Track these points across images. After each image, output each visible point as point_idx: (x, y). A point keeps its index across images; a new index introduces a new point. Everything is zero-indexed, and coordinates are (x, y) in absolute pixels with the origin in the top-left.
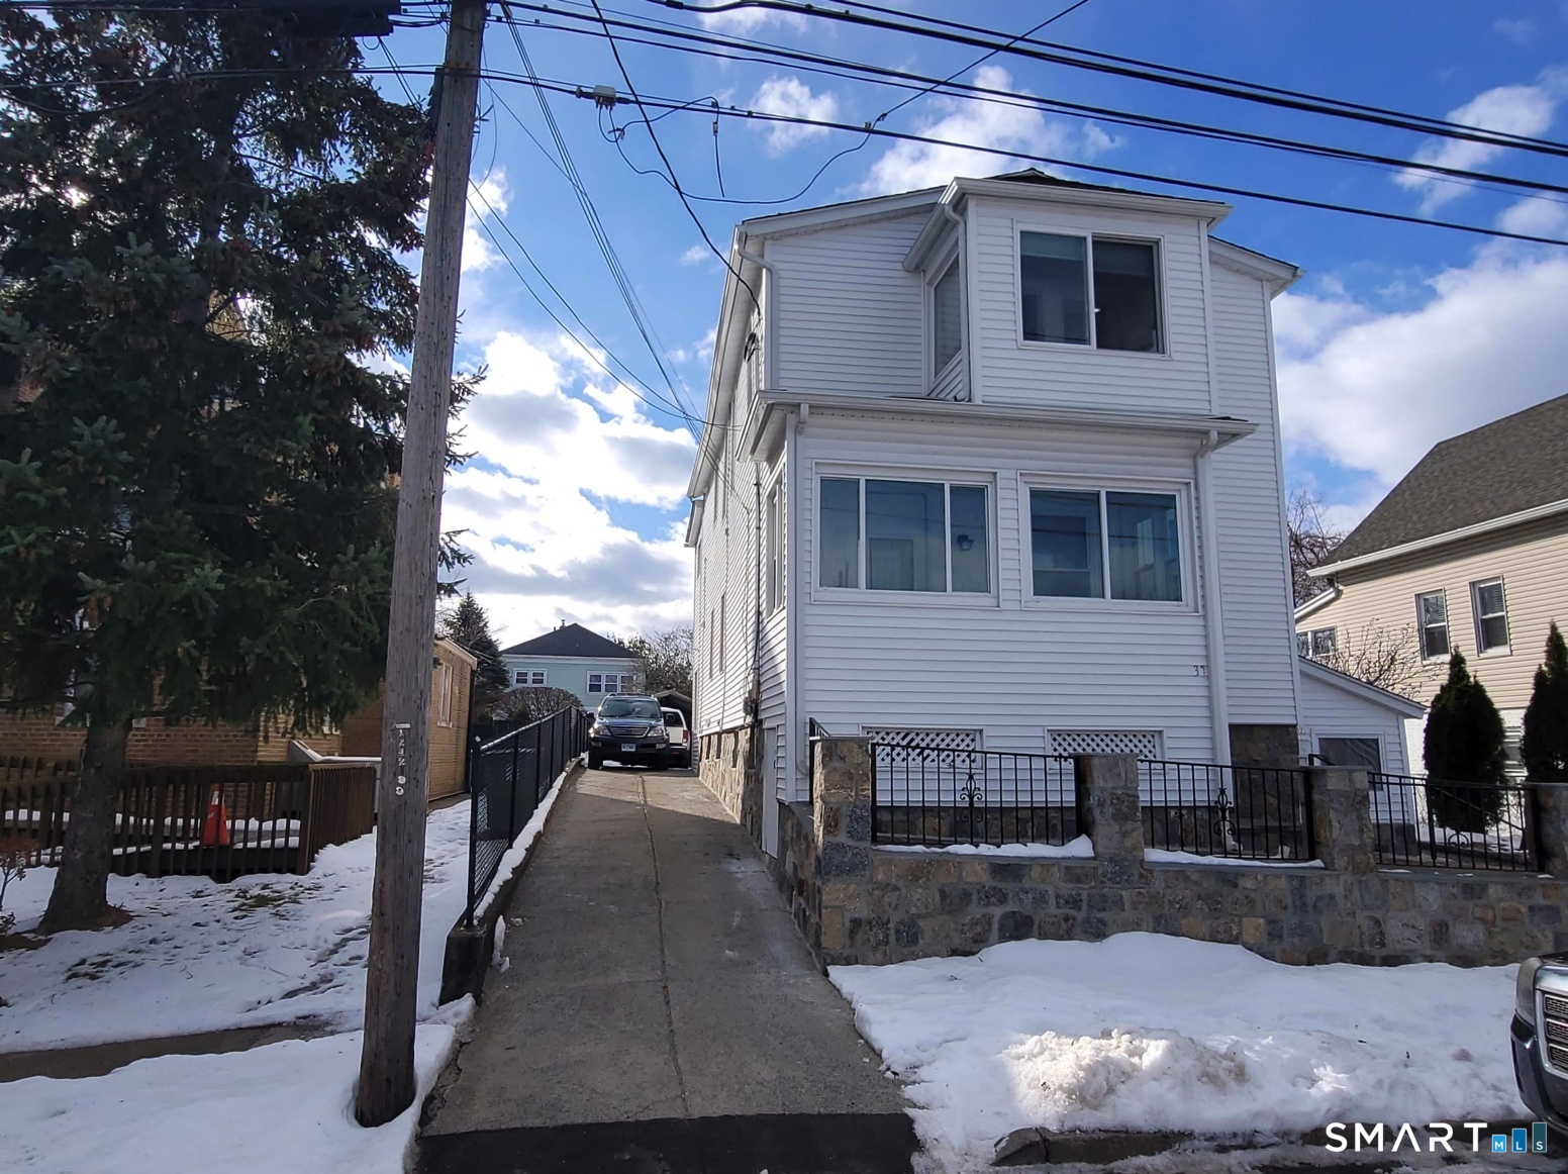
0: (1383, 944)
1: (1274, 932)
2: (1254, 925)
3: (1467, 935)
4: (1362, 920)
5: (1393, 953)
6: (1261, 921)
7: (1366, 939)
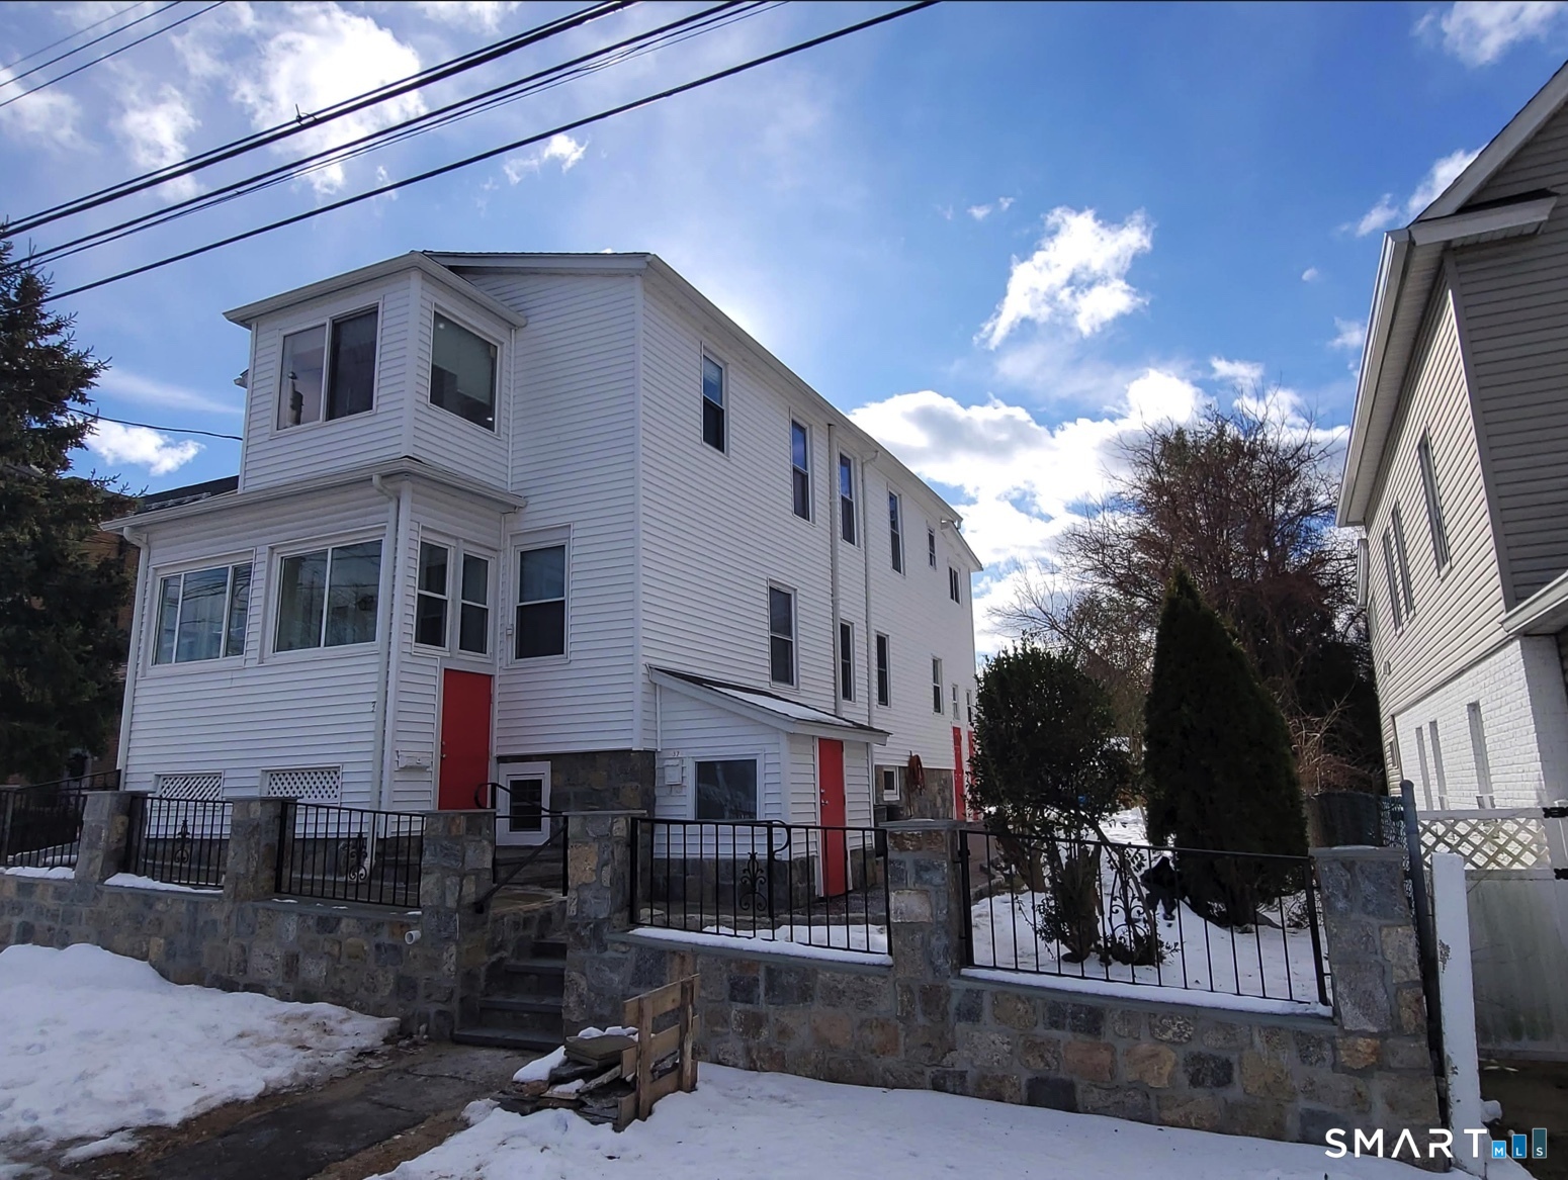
0: (245, 972)
1: (170, 954)
2: (157, 944)
3: (314, 970)
4: (232, 947)
5: (253, 981)
6: (162, 941)
7: (233, 965)
